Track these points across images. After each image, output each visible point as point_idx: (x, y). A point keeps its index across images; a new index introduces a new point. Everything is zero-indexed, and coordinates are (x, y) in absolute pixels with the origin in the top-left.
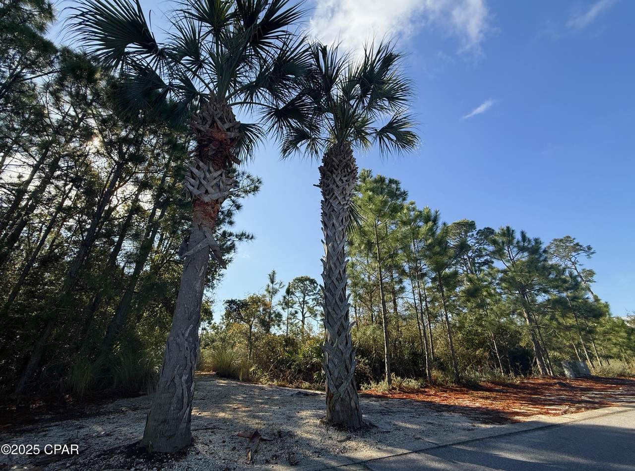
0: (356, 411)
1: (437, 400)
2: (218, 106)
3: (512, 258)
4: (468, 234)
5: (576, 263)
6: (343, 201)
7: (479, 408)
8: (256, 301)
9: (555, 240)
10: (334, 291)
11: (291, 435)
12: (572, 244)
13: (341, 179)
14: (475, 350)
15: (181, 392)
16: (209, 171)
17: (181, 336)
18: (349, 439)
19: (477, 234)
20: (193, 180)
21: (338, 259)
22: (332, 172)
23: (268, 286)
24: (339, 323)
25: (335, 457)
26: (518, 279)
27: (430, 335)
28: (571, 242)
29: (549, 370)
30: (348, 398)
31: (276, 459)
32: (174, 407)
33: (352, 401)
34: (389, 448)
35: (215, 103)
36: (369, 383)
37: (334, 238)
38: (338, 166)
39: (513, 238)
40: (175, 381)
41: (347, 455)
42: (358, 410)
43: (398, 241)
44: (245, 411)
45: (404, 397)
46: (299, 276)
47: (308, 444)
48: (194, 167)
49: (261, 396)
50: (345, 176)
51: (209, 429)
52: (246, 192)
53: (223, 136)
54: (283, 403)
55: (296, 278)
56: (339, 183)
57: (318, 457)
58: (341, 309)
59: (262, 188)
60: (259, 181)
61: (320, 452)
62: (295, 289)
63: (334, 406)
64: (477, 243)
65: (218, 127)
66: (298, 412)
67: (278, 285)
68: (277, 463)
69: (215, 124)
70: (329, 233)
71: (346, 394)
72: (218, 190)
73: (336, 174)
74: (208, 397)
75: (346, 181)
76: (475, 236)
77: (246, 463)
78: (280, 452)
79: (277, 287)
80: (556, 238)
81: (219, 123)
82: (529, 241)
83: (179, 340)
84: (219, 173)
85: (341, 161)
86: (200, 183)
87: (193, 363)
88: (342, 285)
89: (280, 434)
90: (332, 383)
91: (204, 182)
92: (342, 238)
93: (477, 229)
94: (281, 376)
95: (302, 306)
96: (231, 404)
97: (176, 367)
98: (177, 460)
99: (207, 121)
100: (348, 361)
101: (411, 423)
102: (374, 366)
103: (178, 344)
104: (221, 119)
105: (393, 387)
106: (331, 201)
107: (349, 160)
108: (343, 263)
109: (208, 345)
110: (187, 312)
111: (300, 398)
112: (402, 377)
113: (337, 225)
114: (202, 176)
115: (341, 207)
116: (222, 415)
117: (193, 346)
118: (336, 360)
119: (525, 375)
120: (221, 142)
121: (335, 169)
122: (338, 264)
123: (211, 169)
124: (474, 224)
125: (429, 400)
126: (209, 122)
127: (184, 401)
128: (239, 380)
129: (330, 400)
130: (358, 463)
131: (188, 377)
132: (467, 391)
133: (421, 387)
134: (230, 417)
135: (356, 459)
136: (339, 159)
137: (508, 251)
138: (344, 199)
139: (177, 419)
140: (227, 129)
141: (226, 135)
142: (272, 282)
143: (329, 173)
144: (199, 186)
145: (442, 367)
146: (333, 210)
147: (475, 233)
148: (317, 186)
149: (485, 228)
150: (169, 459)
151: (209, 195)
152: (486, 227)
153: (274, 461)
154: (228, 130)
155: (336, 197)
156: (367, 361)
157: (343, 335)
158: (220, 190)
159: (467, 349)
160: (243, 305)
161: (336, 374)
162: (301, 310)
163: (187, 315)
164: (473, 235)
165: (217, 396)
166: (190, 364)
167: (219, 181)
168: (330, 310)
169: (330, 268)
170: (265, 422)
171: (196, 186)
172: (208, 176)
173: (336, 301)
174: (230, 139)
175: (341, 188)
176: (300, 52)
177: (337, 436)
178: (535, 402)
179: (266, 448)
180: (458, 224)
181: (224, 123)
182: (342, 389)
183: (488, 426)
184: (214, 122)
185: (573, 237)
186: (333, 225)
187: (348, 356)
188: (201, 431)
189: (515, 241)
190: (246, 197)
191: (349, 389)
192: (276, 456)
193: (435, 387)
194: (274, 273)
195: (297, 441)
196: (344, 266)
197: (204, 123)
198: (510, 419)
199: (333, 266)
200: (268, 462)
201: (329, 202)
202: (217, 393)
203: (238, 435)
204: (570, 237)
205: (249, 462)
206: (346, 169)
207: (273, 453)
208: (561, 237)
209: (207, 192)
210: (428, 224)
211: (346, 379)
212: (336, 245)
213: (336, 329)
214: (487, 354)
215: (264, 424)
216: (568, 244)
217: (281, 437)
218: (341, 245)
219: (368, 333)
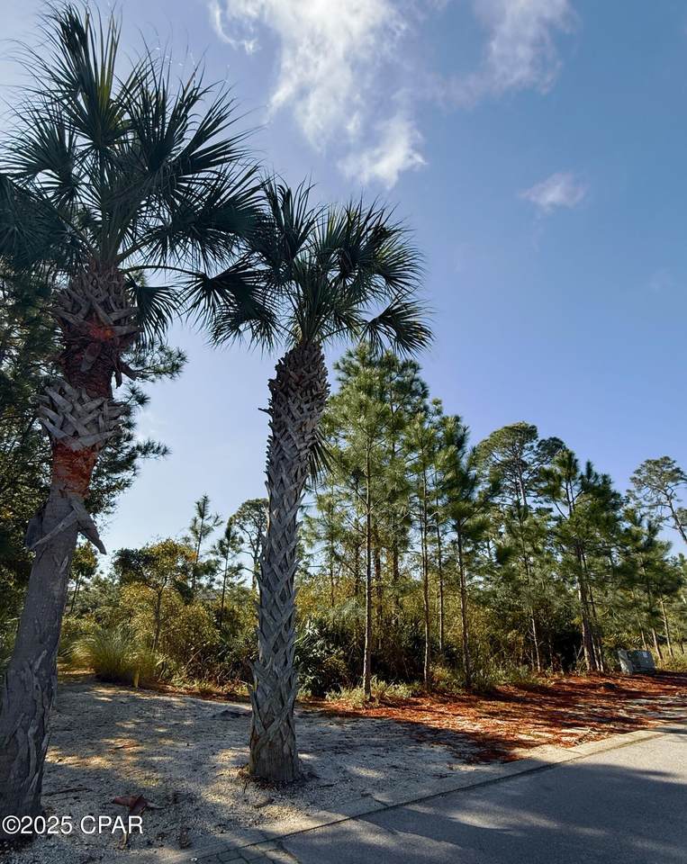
0: (290, 759)
1: (427, 719)
2: (100, 279)
3: (571, 500)
4: (526, 445)
5: (672, 498)
6: (300, 443)
7: (476, 734)
8: (171, 550)
9: (648, 462)
10: (275, 584)
11: (191, 799)
12: (670, 469)
13: (299, 407)
14: (509, 631)
15: (27, 752)
16: (81, 400)
17: (27, 669)
18: (270, 802)
19: (538, 446)
20: (54, 414)
21: (284, 535)
22: (287, 394)
23: (195, 521)
24: (276, 635)
25: (244, 832)
26: (574, 534)
27: (440, 613)
28: (669, 465)
29: (599, 664)
30: (280, 741)
31: (163, 838)
32: (14, 775)
33: (286, 744)
34: (322, 813)
35: (96, 274)
36: (338, 690)
37: (281, 503)
38: (297, 384)
39: (576, 471)
40: (17, 736)
41: (261, 827)
42: (293, 757)
43: (396, 480)
44: (133, 754)
45: (384, 714)
46: (253, 498)
47: (212, 813)
48: (56, 391)
49: (164, 719)
50: (307, 402)
51: (72, 791)
52: (158, 372)
53: (108, 333)
54: (195, 734)
55: (245, 501)
56: (297, 414)
57: (222, 832)
58: (282, 612)
59: (185, 368)
60: (181, 356)
61: (225, 825)
62: (244, 519)
63: (259, 753)
64: (537, 460)
65: (98, 318)
66: (214, 754)
67: (212, 521)
68: (162, 846)
69: (94, 315)
70: (275, 492)
71: (278, 736)
72: (95, 430)
73: (293, 398)
74: (76, 726)
75: (309, 410)
76: (536, 449)
77: (118, 848)
78: (171, 827)
79: (209, 523)
80: (650, 459)
81: (101, 312)
82: (597, 476)
83: (25, 675)
84: (98, 402)
85: (304, 377)
86: (65, 419)
87: (47, 707)
88: (287, 577)
89: (176, 798)
90: (259, 721)
91: (71, 418)
92: (293, 501)
93: (540, 439)
94: (208, 672)
95: (255, 547)
96: (112, 738)
97: (19, 716)
98: (18, 850)
99: (81, 307)
100: (284, 690)
101: (369, 767)
102: (352, 660)
103: (22, 682)
104: (105, 304)
105: (371, 697)
106: (281, 442)
107: (314, 377)
108: (292, 541)
109: (87, 611)
110: (38, 631)
111: (225, 723)
112: (388, 683)
113: (287, 481)
114: (69, 408)
115: (296, 453)
116: (96, 761)
117: (47, 681)
118: (267, 688)
119: (566, 670)
120: (104, 345)
121: (292, 389)
122: (283, 544)
123: (84, 396)
124: (536, 431)
125: (416, 719)
126: (84, 311)
127: (31, 764)
128: (133, 686)
129: (255, 744)
130: (272, 840)
131: (38, 731)
132: (476, 701)
133: (413, 696)
134: (108, 765)
135: (272, 834)
136: (299, 374)
137: (567, 489)
138: (301, 440)
139: (20, 790)
140: (114, 322)
141: (113, 331)
142: (202, 516)
143: (283, 396)
144: (63, 424)
145: (452, 660)
146: (284, 458)
147: (535, 444)
148: (265, 410)
149: (551, 439)
150: (6, 849)
151: (80, 440)
152: (553, 437)
153: (159, 843)
154: (117, 322)
155: (290, 436)
156: (342, 652)
157: (281, 651)
158: (99, 429)
159: (496, 629)
160: (147, 558)
161: (266, 709)
162: (254, 555)
163: (37, 636)
164: (532, 447)
165: (93, 721)
166: (41, 710)
167: (98, 417)
168: (266, 615)
169: (271, 549)
170: (159, 775)
171: (58, 424)
172: (79, 408)
173: (275, 601)
174: (120, 337)
175: (299, 421)
176: (246, 189)
177: (256, 795)
178: (556, 721)
179: (151, 821)
180: (512, 429)
181: (109, 311)
182: (272, 729)
183: (471, 768)
184: (91, 311)
185: (673, 459)
186: (282, 481)
187: (286, 681)
188: (58, 796)
189: (579, 474)
190: (158, 380)
191: (282, 729)
192: (162, 835)
193: (432, 696)
194: (206, 500)
195: (197, 809)
196: (292, 545)
197: (75, 309)
198: (504, 754)
199: (275, 547)
200: (150, 844)
201: (278, 443)
202: (92, 717)
203: (114, 802)
204: (669, 459)
205: (122, 847)
206: (309, 392)
207: (160, 829)
208: (657, 458)
209: (76, 434)
210: (450, 450)
211: (280, 715)
212: (282, 514)
213: (272, 643)
214: (521, 638)
215: (157, 780)
216: (665, 469)
217: (176, 803)
218: (292, 514)
219: (346, 612)
